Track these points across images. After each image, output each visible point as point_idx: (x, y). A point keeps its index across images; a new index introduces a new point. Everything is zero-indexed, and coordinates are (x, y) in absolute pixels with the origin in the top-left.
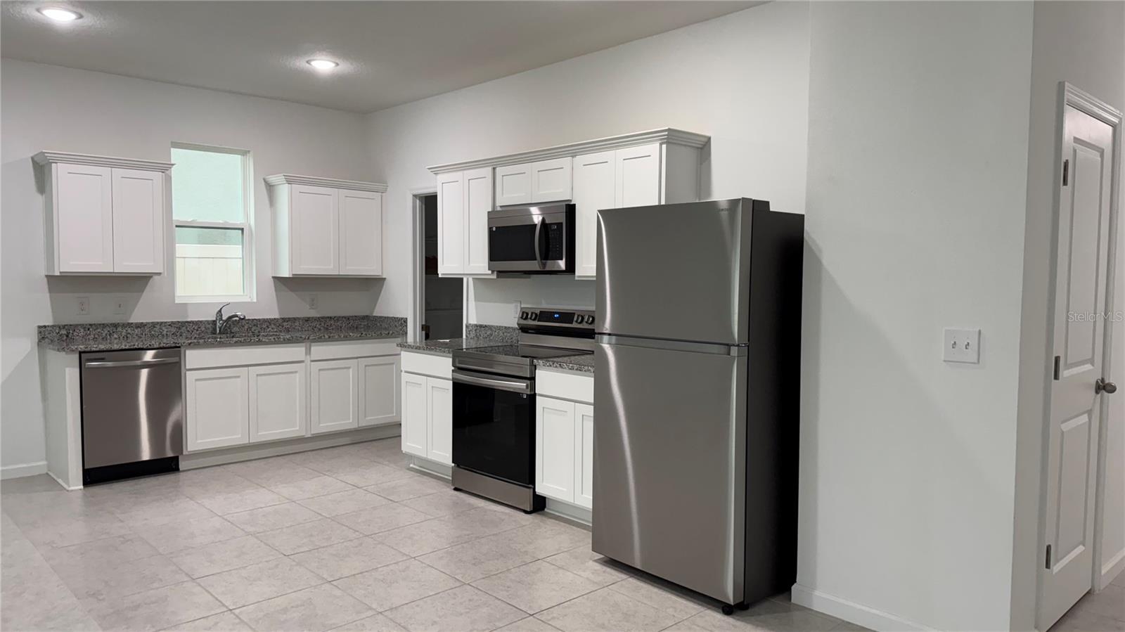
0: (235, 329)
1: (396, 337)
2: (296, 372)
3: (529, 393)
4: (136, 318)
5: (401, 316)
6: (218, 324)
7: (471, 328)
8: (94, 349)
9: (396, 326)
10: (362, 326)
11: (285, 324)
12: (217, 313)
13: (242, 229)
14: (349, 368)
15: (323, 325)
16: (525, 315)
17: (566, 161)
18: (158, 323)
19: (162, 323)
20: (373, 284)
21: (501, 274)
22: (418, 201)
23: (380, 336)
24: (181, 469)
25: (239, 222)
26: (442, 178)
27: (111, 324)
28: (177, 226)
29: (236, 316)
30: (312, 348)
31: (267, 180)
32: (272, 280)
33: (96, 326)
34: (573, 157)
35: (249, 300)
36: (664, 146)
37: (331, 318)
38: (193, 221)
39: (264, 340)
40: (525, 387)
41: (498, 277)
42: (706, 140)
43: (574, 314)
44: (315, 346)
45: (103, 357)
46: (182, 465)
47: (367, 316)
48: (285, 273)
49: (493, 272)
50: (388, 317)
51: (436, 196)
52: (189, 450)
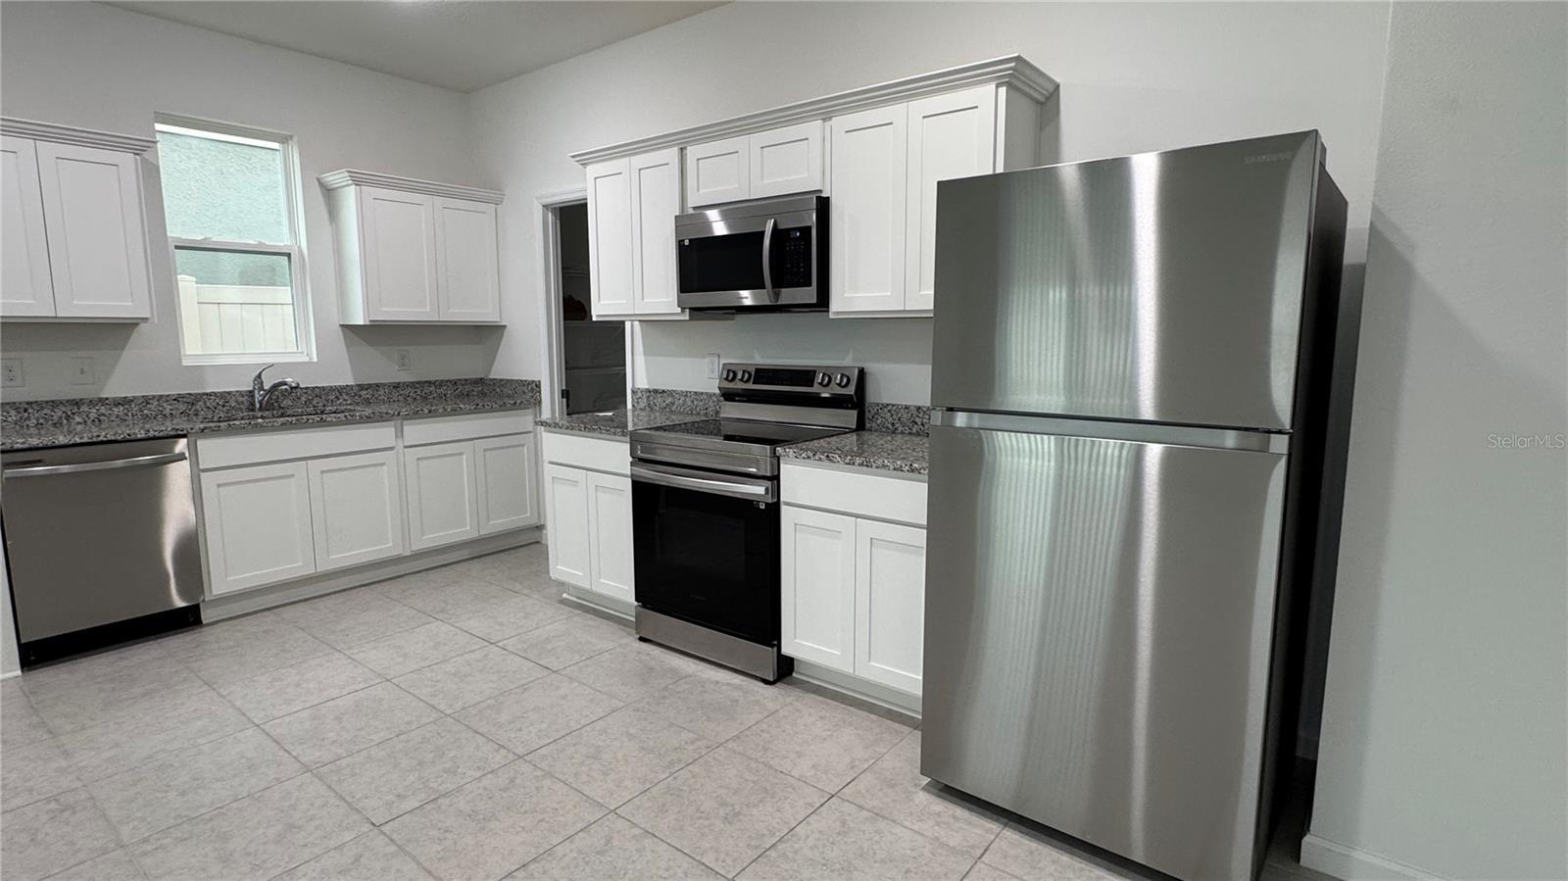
0: (286, 403)
1: (525, 409)
2: (383, 464)
3: (770, 501)
4: (113, 390)
5: (530, 379)
6: (257, 395)
7: (640, 394)
8: (20, 446)
9: (524, 392)
10: (475, 393)
11: (363, 393)
12: (255, 380)
13: (289, 255)
14: (462, 454)
15: (419, 392)
16: (730, 374)
17: (813, 128)
18: (154, 397)
19: (161, 396)
20: (487, 334)
21: (697, 312)
22: (550, 214)
23: (503, 408)
24: (204, 622)
25: (282, 244)
26: (593, 170)
27: (68, 401)
28: (177, 247)
29: (285, 384)
30: (405, 428)
31: (322, 181)
32: (340, 328)
33: (40, 405)
34: (824, 120)
35: (307, 359)
36: (1003, 90)
37: (430, 382)
38: (205, 239)
39: (329, 419)
40: (763, 493)
41: (691, 318)
42: (1051, 89)
43: (815, 372)
44: (409, 425)
45: (39, 458)
46: (206, 615)
47: (481, 379)
48: (359, 320)
49: (683, 309)
50: (512, 380)
51: (586, 204)
52: (214, 593)
